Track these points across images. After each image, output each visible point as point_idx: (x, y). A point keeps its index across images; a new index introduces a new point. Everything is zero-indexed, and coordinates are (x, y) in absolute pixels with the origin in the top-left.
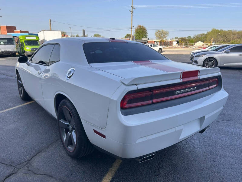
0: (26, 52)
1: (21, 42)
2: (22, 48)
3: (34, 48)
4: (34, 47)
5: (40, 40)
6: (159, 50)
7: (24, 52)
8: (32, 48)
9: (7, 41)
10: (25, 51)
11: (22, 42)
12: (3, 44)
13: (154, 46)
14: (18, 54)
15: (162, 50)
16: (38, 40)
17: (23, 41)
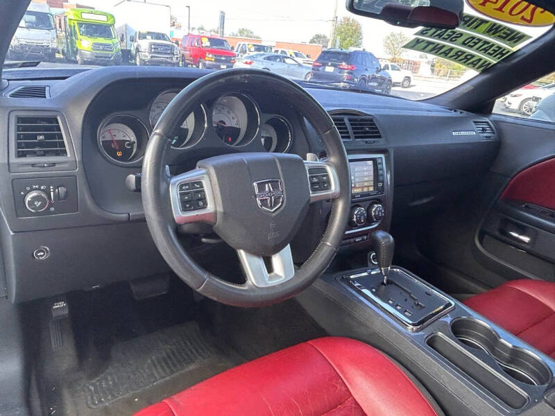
0: (81, 54)
1: (70, 26)
2: (72, 40)
3: (101, 44)
4: (101, 40)
5: (116, 26)
6: (404, 80)
7: (76, 52)
8: (96, 44)
9: (36, 18)
10: (77, 50)
11: (72, 24)
12: (24, 26)
13: (392, 69)
14: (62, 56)
15: (410, 82)
16: (113, 25)
17: (76, 22)
